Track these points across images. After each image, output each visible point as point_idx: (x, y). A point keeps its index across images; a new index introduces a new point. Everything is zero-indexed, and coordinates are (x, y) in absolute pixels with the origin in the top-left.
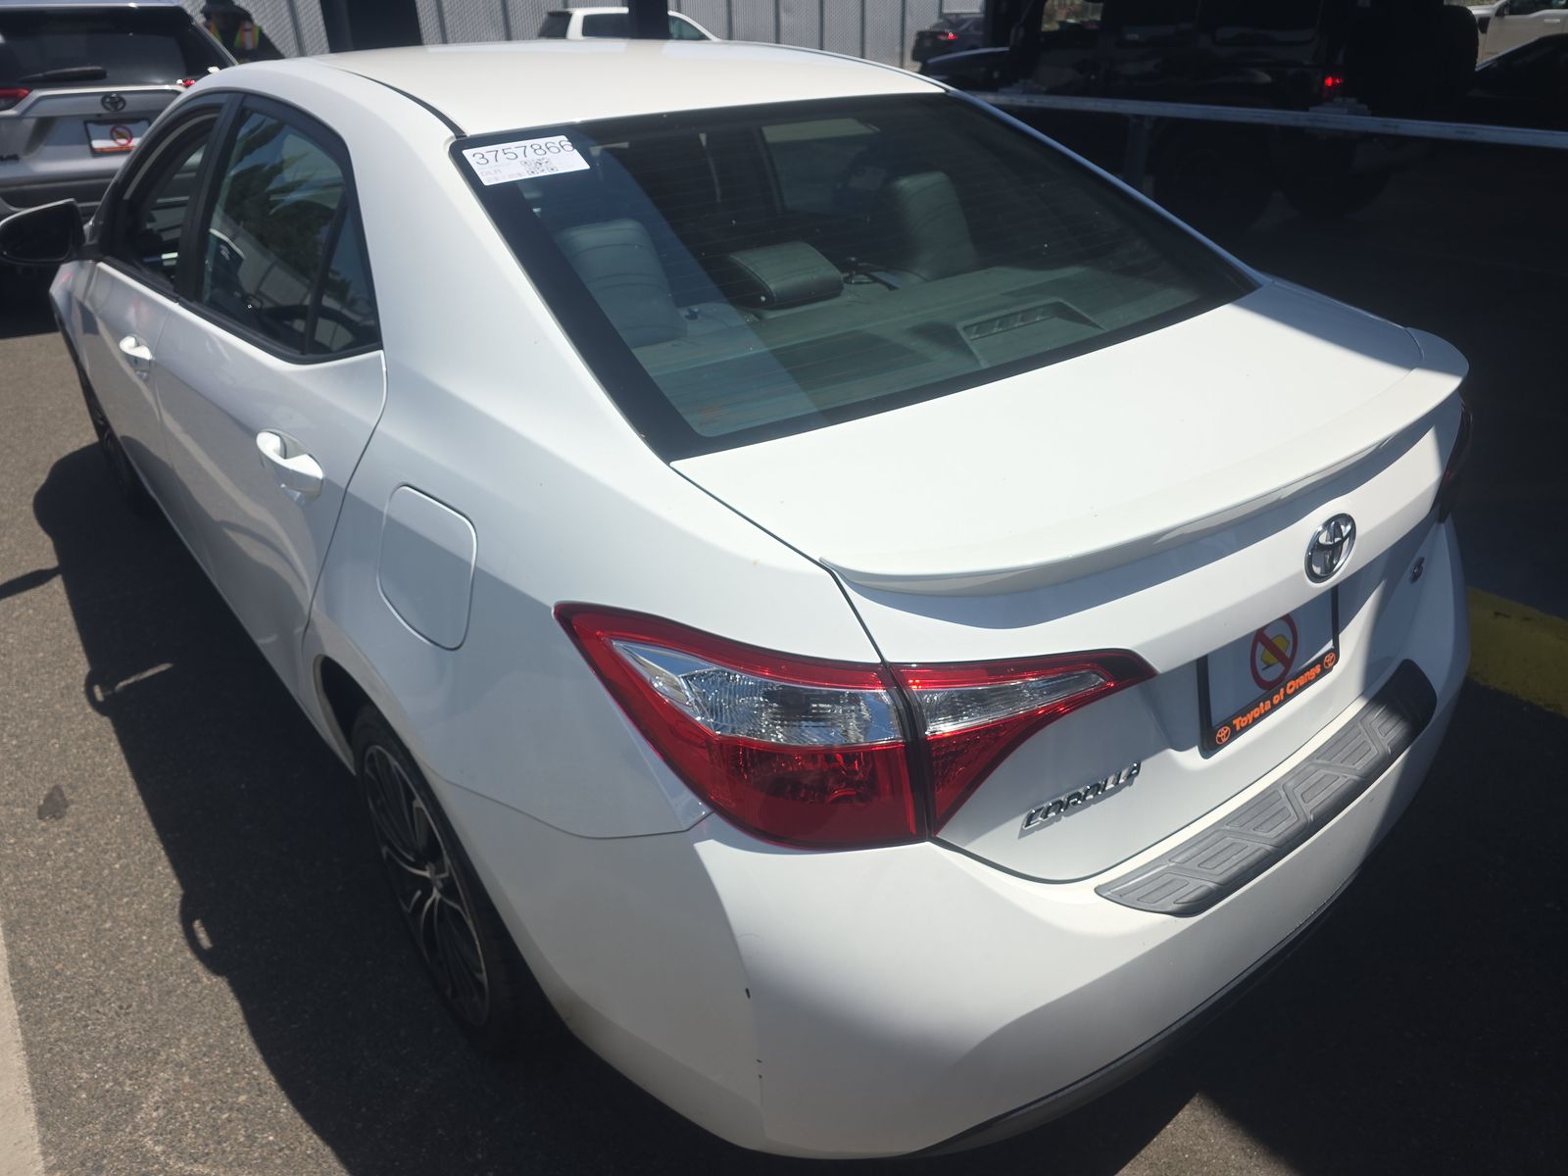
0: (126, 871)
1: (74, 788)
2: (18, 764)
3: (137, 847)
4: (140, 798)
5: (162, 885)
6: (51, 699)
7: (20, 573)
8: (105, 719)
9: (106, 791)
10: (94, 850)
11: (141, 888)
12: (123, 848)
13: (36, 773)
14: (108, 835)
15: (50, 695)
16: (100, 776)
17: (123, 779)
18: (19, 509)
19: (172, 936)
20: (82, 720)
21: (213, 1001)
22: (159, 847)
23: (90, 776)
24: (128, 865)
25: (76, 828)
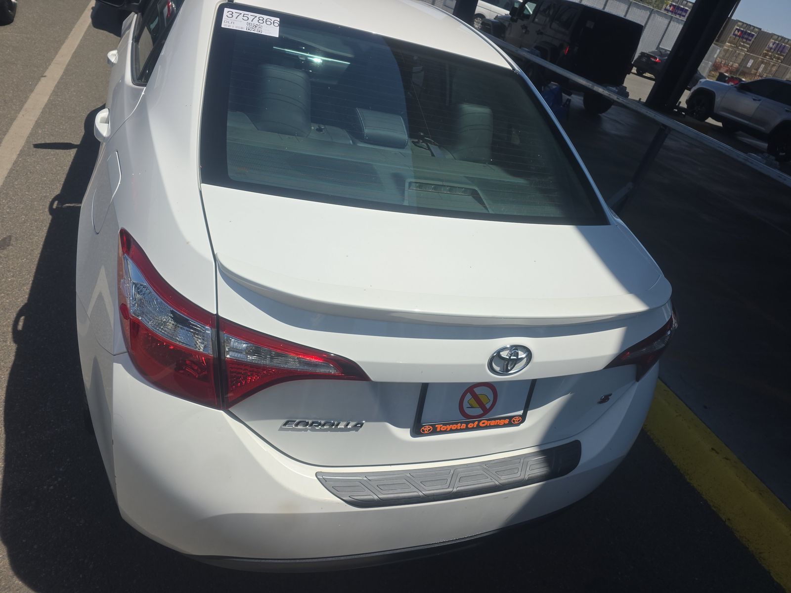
0: (11, 283)
1: (17, 239)
2: (3, 220)
3: (23, 275)
4: (39, 255)
5: (21, 295)
6: (35, 199)
7: (62, 141)
8: (50, 217)
9: (28, 246)
10: (6, 269)
11: (12, 293)
12: (17, 273)
13: (7, 227)
14: (16, 265)
15: (36, 197)
16: (30, 239)
17: (38, 245)
18: (82, 114)
19: (9, 318)
20: (41, 213)
21: (5, 352)
22: (31, 279)
23: (26, 237)
24: (14, 281)
25: (5, 256)
